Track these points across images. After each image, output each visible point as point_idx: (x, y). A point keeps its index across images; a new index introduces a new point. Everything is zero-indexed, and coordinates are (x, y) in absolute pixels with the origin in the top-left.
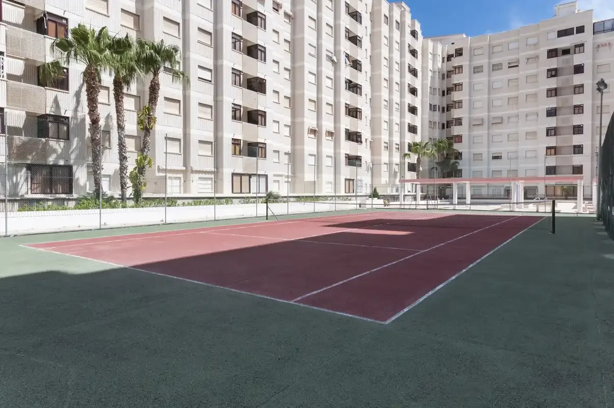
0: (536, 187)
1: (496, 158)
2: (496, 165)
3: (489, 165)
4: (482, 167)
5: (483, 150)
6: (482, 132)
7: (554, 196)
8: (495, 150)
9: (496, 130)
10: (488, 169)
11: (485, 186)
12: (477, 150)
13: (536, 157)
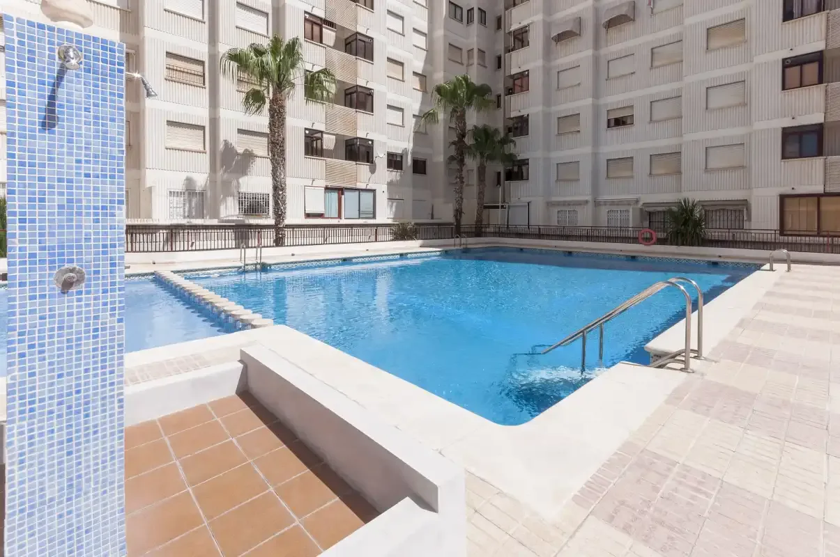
0: (745, 204)
1: (619, 122)
2: (617, 144)
3: (596, 142)
4: (578, 150)
5: (582, 104)
6: (579, 54)
7: (819, 235)
8: (615, 99)
9: (619, 43)
10: (595, 155)
11: (587, 202)
12: (565, 107)
13: (745, 105)
